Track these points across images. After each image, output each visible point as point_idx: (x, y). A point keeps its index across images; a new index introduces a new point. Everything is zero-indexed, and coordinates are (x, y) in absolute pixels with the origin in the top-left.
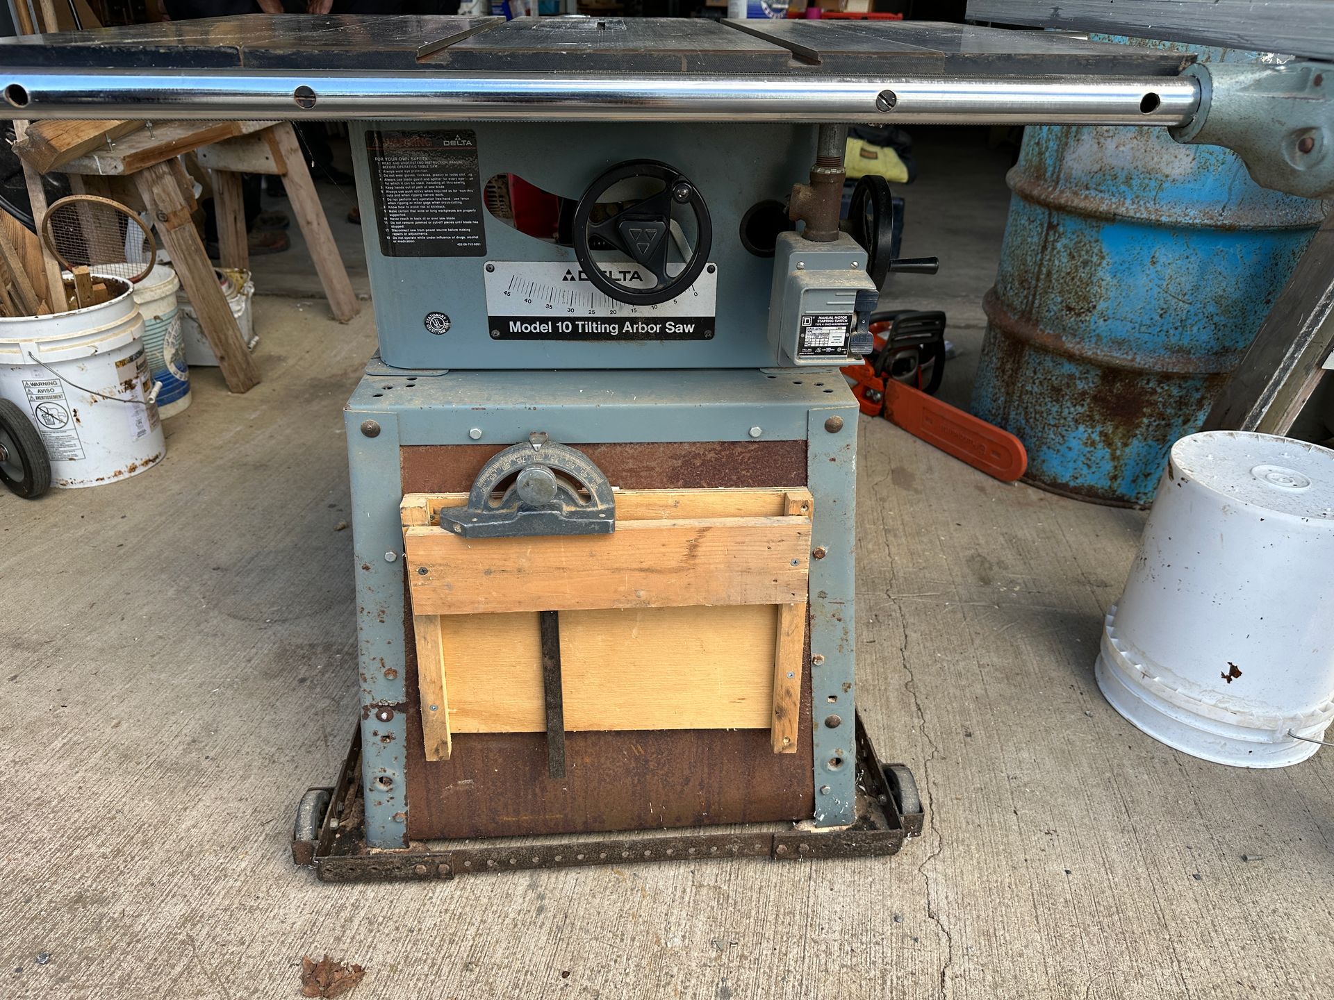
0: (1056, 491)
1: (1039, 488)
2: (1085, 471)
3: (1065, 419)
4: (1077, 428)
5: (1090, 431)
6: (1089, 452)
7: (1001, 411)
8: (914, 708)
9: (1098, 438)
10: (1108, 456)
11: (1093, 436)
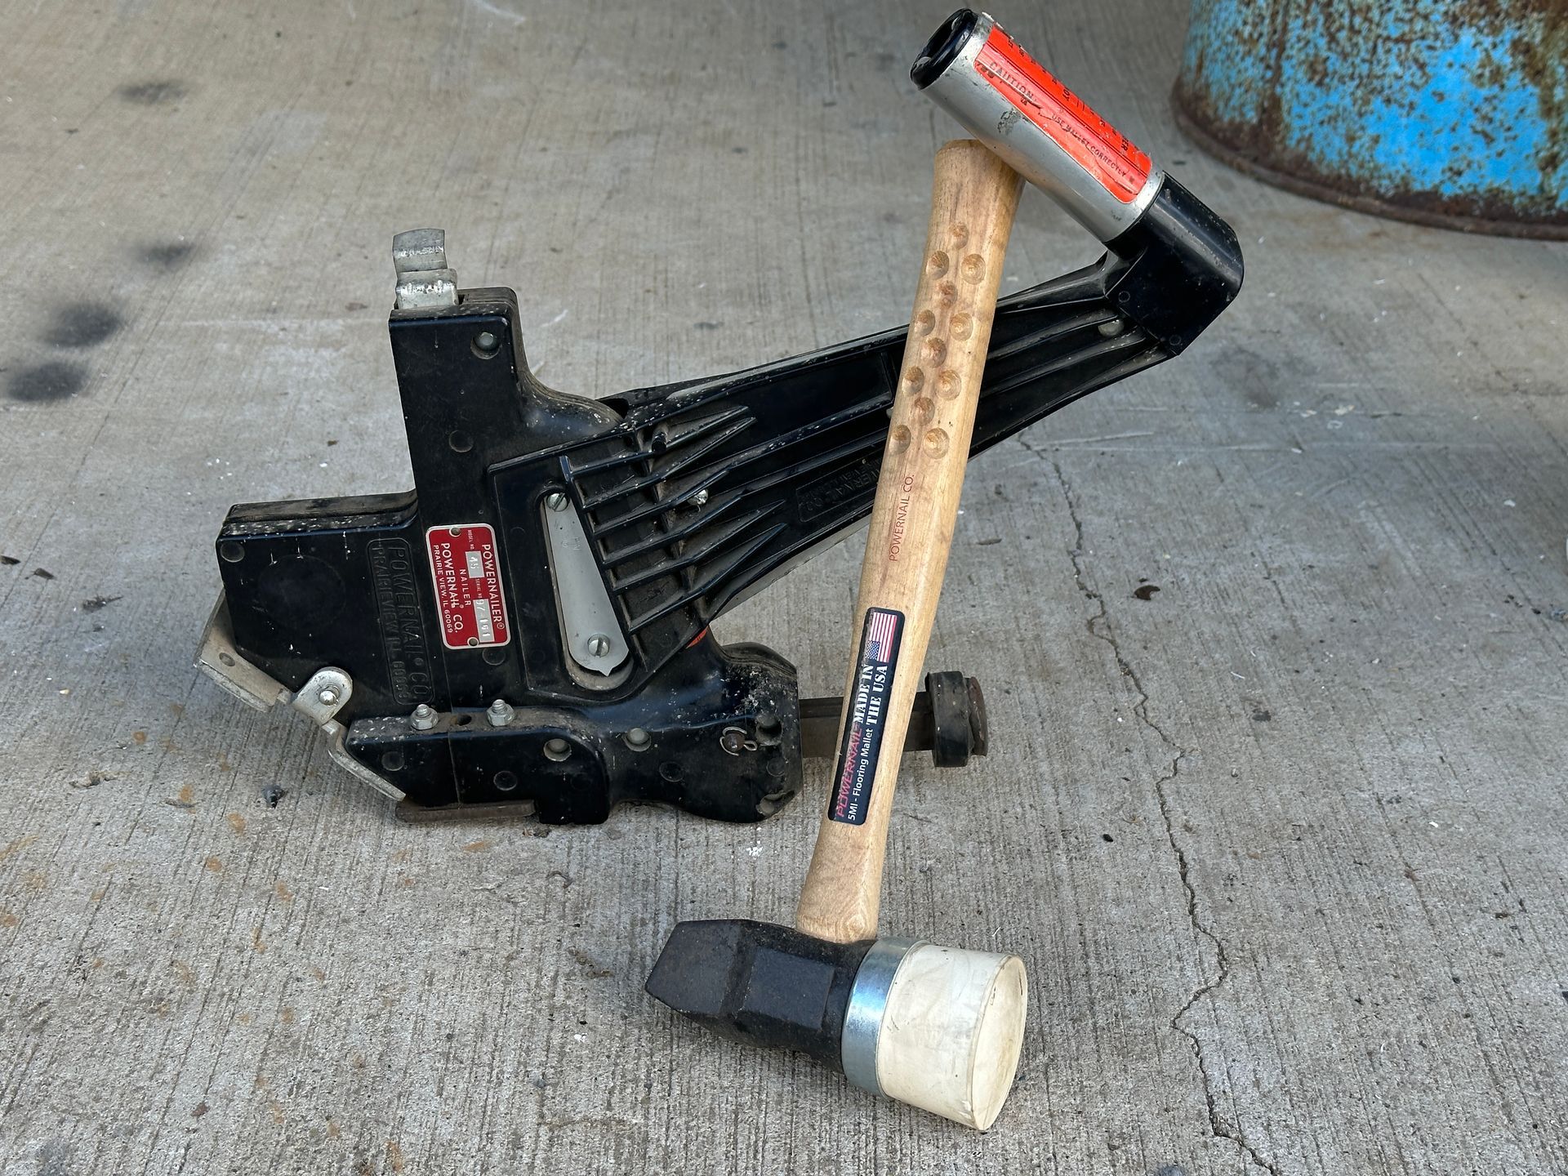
0: (1409, 213)
1: (1365, 211)
2: (1480, 153)
3: (1426, 17)
4: (1456, 38)
5: (1488, 42)
6: (1486, 99)
7: (1266, 28)
8: (1114, 671)
9: (1508, 61)
10: (1534, 106)
11: (1496, 55)
